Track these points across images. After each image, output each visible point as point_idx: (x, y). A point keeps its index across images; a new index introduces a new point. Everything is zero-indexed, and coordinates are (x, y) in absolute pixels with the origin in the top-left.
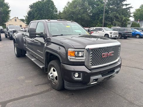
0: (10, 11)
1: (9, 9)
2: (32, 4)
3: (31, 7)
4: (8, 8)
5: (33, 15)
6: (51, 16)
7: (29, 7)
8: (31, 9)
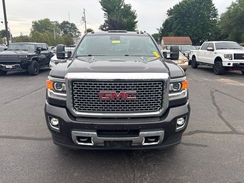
0: (137, 22)
1: (136, 20)
2: (172, 8)
3: (170, 12)
4: (135, 17)
5: (171, 26)
6: (202, 25)
7: (167, 13)
8: (169, 16)
